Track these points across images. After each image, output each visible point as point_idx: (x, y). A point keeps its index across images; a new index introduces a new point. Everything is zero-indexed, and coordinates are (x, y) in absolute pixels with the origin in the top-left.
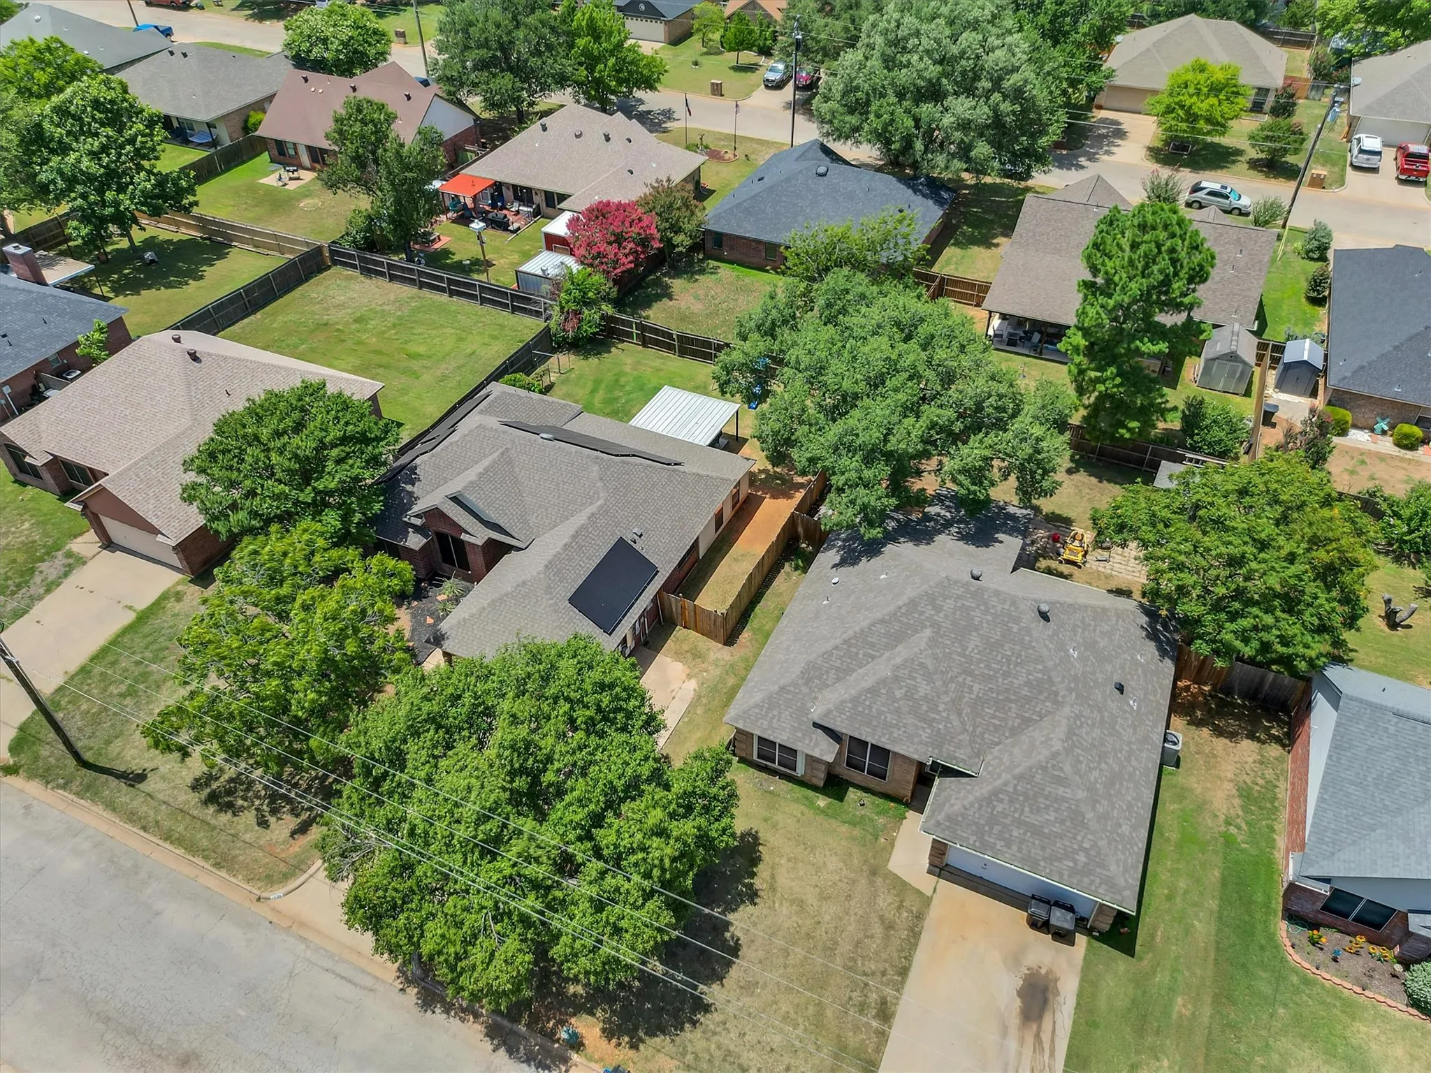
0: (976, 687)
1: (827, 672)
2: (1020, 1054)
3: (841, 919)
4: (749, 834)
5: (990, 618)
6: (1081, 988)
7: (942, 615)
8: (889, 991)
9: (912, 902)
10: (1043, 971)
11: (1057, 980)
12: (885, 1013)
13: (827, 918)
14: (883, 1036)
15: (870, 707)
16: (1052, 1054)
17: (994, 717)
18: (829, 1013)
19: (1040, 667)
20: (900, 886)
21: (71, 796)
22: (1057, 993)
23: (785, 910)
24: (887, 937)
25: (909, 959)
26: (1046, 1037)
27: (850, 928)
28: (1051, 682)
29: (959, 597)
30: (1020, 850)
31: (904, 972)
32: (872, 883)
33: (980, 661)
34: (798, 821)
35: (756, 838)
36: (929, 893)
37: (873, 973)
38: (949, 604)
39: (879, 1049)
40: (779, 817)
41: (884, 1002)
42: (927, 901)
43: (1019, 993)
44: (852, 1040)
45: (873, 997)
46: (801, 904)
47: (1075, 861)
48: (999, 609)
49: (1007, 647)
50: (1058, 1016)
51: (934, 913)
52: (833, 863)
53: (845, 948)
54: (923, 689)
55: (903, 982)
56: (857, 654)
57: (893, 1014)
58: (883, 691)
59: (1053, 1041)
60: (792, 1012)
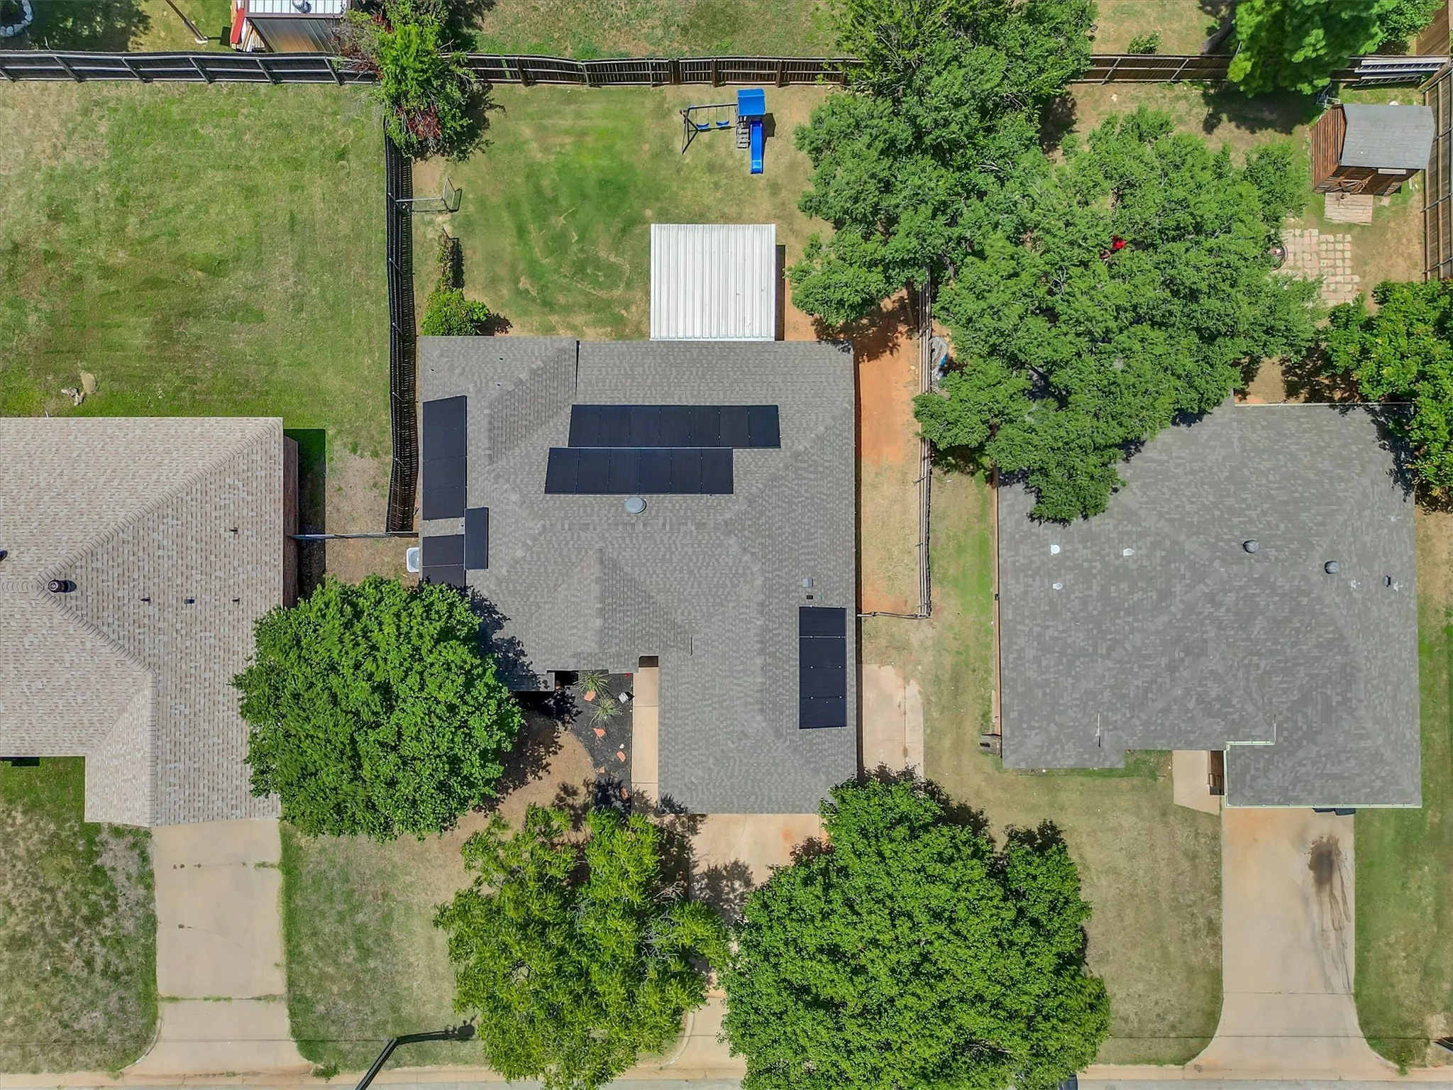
0: (1263, 664)
1: (1101, 693)
2: (1321, 914)
3: (1153, 869)
4: (1045, 826)
5: (1277, 599)
6: (1357, 840)
7: (1223, 610)
8: (1212, 912)
9: (1206, 827)
10: (1325, 840)
11: (1336, 843)
12: (1214, 929)
13: (1141, 873)
14: (1218, 947)
15: (1162, 724)
16: (1345, 902)
17: (1281, 682)
18: (1172, 949)
19: (1331, 628)
20: (1191, 816)
21: (412, 1069)
22: (1339, 853)
23: (1104, 882)
24: (1195, 867)
25: (1218, 878)
26: (1337, 893)
27: (1163, 874)
28: (1342, 638)
29: (1241, 588)
30: (1321, 793)
31: (1217, 891)
32: (1166, 824)
33: (1267, 640)
34: (1081, 793)
35: (1053, 828)
36: (1216, 812)
37: (1194, 903)
38: (1231, 597)
39: (1218, 957)
40: (1063, 797)
41: (1210, 921)
42: (1216, 820)
43: (1311, 867)
44: (1195, 961)
45: (1201, 921)
46: (1113, 871)
47: (1372, 788)
48: (1287, 587)
49: (1296, 619)
50: (1344, 872)
51: (1226, 828)
52: (1128, 821)
53: (1165, 892)
54: (1214, 690)
55: (1220, 898)
56: (1132, 669)
57: (1219, 928)
58: (1175, 707)
59: (1343, 892)
60: (1143, 962)
